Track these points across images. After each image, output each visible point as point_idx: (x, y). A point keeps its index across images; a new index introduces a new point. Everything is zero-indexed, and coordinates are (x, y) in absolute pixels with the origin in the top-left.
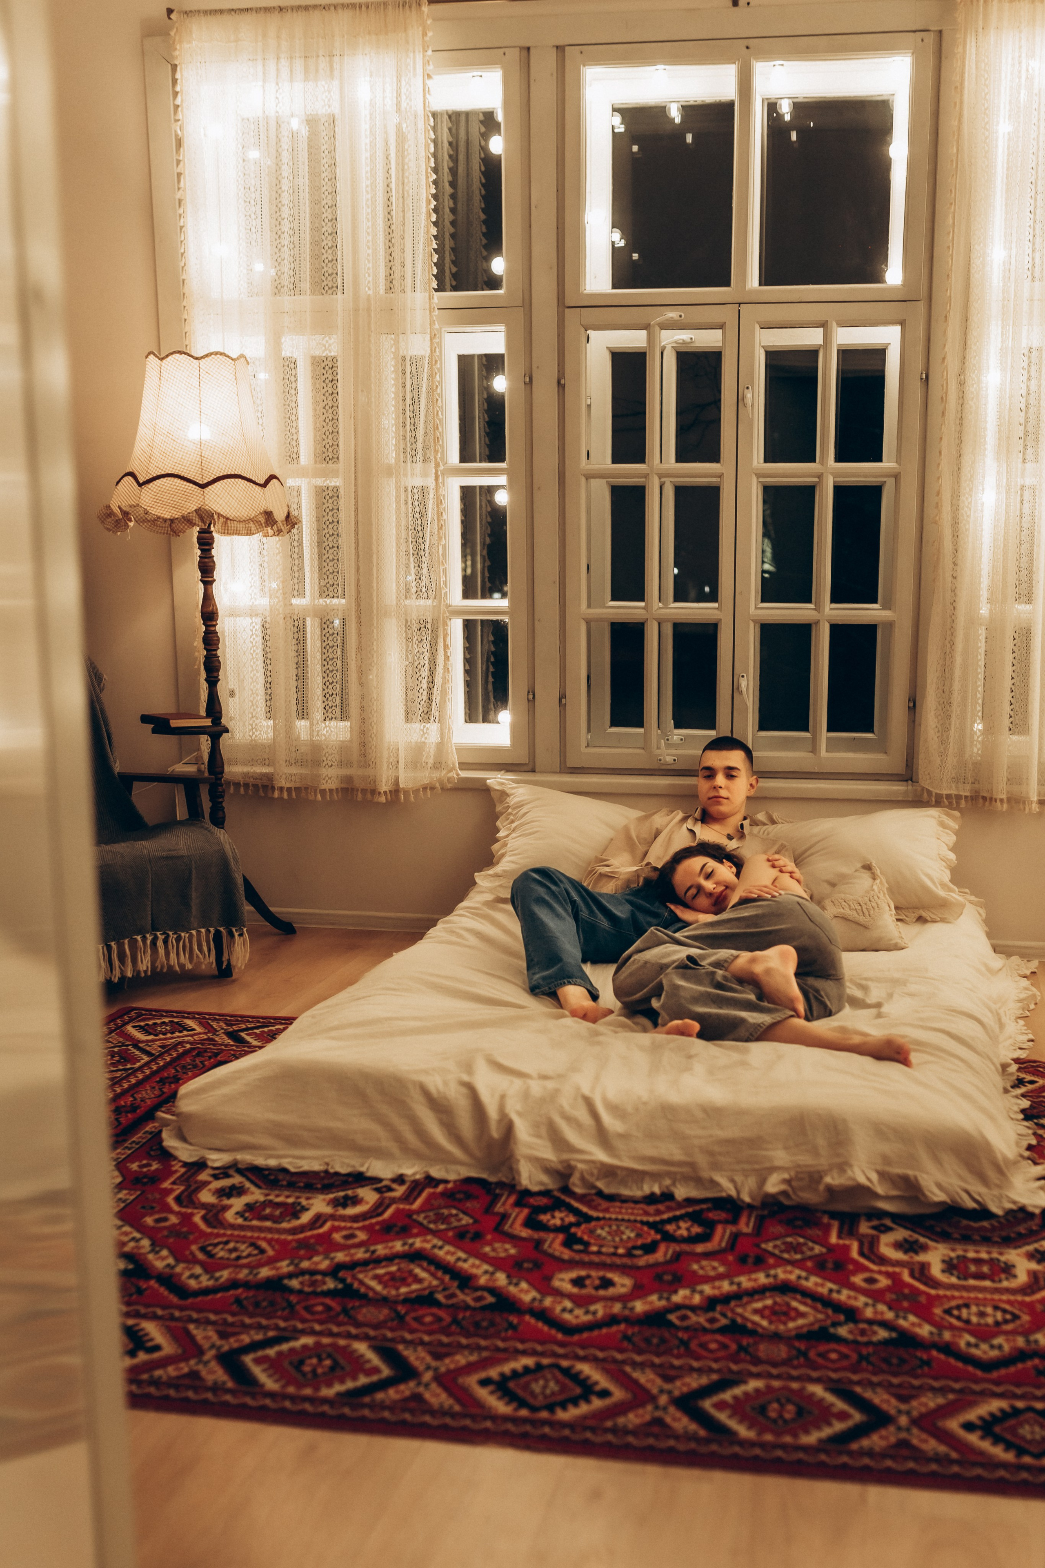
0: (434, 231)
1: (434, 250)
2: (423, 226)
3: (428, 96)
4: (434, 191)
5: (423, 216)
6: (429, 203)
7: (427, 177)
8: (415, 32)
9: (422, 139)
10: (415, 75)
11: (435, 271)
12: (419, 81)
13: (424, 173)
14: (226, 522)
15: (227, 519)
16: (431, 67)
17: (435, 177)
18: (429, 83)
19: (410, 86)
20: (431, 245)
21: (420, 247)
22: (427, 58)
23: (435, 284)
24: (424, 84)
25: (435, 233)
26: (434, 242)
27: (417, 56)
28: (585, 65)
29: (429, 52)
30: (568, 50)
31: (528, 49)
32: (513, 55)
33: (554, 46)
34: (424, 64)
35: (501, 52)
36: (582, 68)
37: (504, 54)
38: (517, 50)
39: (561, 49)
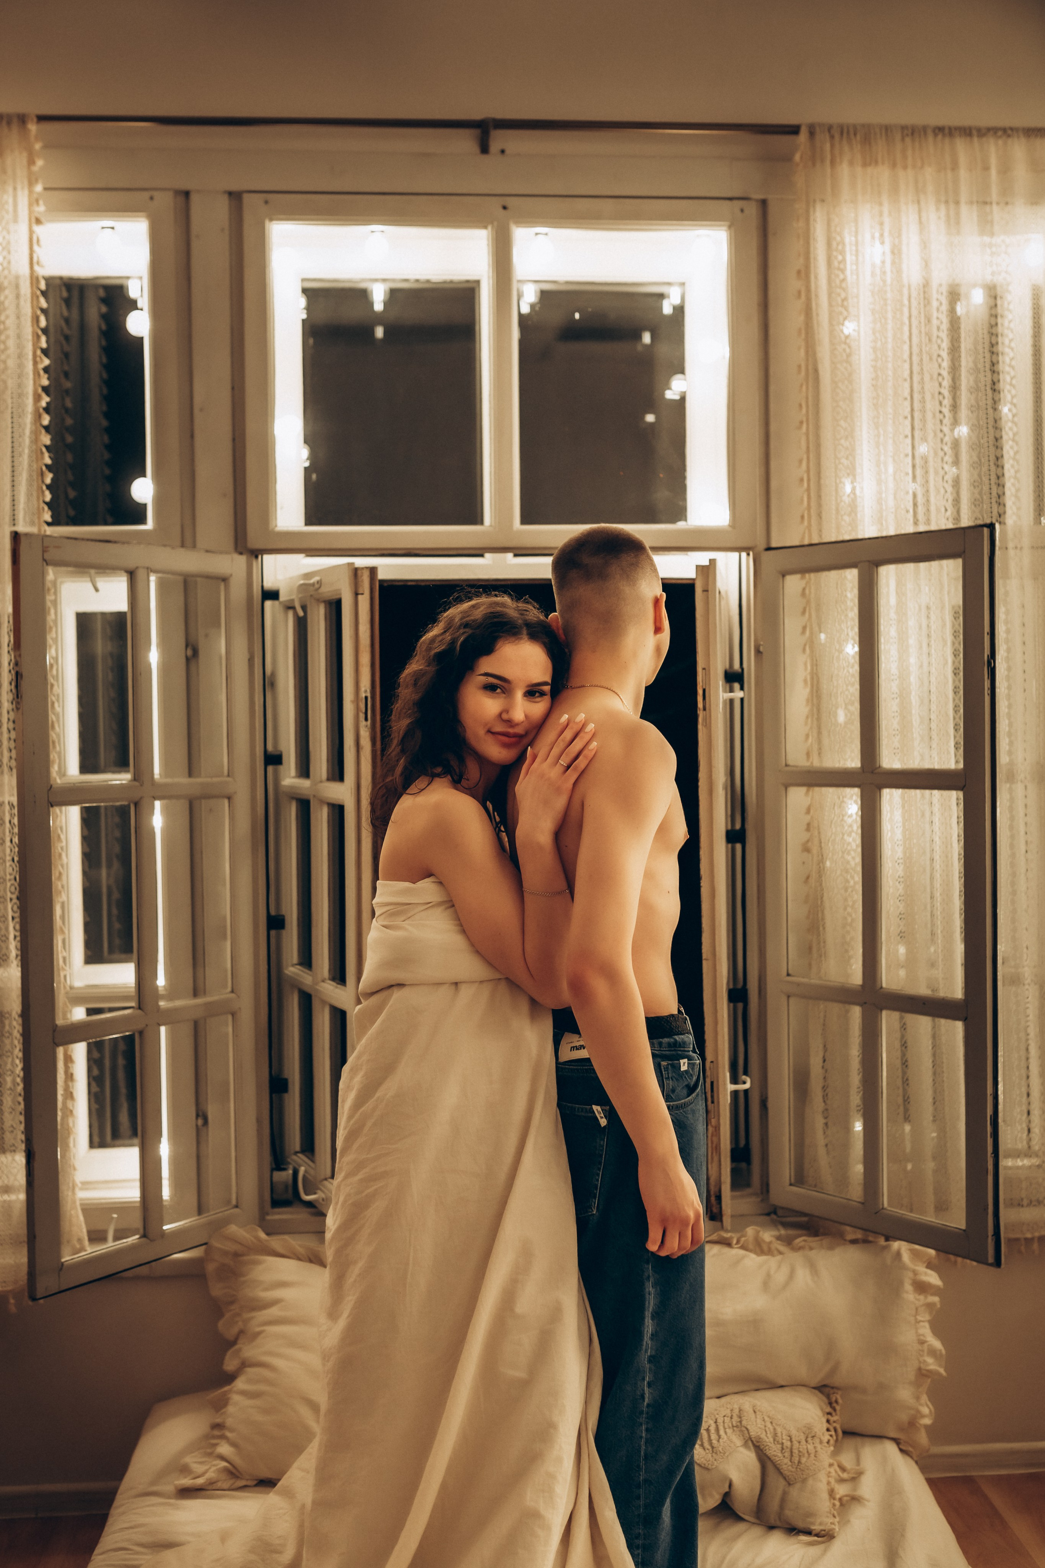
0: (46, 439)
1: (47, 466)
2: (27, 432)
3: (36, 247)
4: (45, 382)
5: (29, 419)
6: (37, 398)
7: (35, 363)
8: (16, 159)
9: (27, 310)
10: (15, 220)
11: (48, 497)
12: (22, 229)
13: (30, 356)
16: (41, 208)
17: (47, 362)
18: (37, 229)
19: (9, 232)
20: (43, 458)
21: (25, 460)
22: (35, 196)
23: (47, 516)
24: (31, 232)
25: (48, 442)
26: (46, 455)
27: (19, 193)
28: (271, 220)
29: (39, 188)
30: (246, 197)
31: (187, 194)
32: (165, 201)
33: (225, 192)
34: (30, 205)
35: (146, 195)
36: (267, 222)
37: (152, 198)
38: (170, 194)
39: (235, 197)
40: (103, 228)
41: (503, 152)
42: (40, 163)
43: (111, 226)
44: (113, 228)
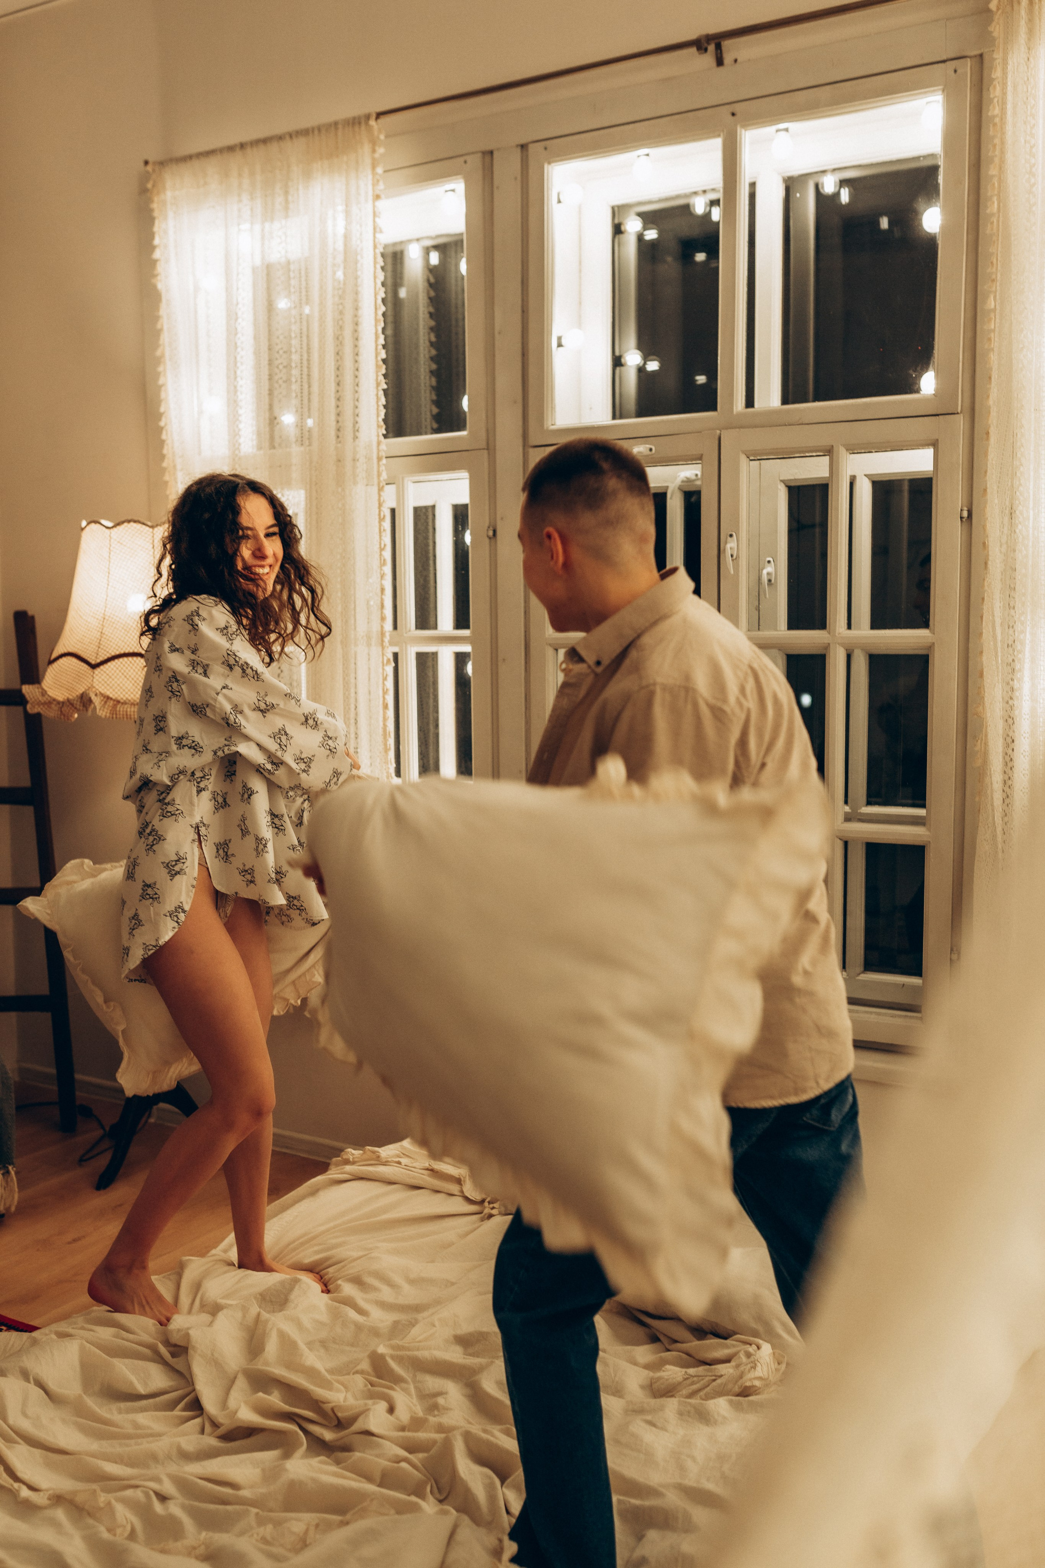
3: (377, 220)
8: (365, 151)
10: (366, 200)
12: (368, 205)
14: (115, 706)
15: (118, 702)
16: (381, 187)
18: (377, 205)
19: (360, 213)
22: (377, 177)
23: (383, 430)
24: (374, 206)
27: (368, 177)
28: (549, 163)
29: (379, 170)
30: (532, 148)
31: (491, 153)
32: (475, 161)
33: (517, 146)
34: (373, 185)
35: (462, 159)
36: (546, 166)
37: (465, 162)
38: (480, 155)
39: (523, 147)
40: (446, 191)
41: (736, 61)
42: (381, 150)
43: (452, 188)
44: (453, 191)
